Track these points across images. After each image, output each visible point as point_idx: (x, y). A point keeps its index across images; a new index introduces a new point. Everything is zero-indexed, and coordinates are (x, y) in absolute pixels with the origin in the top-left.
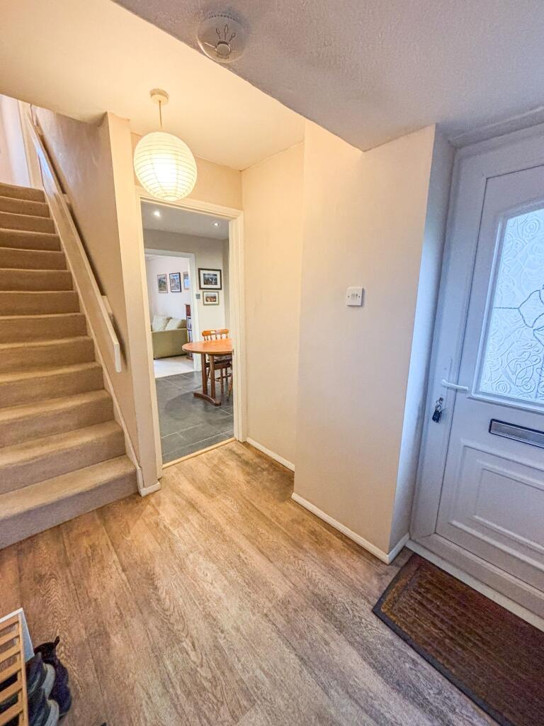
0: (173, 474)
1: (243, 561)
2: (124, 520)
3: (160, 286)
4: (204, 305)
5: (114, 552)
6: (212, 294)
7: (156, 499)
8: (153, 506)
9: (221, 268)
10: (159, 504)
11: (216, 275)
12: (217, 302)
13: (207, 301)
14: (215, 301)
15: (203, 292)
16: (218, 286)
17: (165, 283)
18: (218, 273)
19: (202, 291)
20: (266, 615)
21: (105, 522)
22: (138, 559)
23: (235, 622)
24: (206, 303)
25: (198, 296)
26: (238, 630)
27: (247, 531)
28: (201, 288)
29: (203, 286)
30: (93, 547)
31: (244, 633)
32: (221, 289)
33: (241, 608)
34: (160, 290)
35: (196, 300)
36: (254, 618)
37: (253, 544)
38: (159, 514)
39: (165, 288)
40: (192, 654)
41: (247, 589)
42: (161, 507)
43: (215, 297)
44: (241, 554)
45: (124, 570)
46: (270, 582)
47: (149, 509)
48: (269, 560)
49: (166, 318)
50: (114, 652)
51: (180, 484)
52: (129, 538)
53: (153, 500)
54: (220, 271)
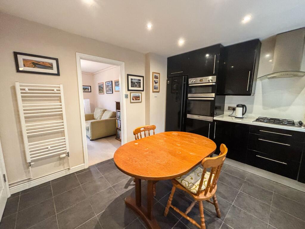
3: (100, 90)
4: (131, 103)
6: (137, 94)
9: (144, 75)
11: (140, 80)
12: (140, 101)
13: (133, 100)
14: (139, 100)
15: (131, 93)
16: (141, 89)
17: (103, 88)
18: (141, 79)
19: (129, 92)
24: (132, 101)
25: (126, 96)
28: (128, 90)
29: (130, 88)
32: (143, 91)
34: (100, 92)
35: (125, 99)
39: (103, 91)
43: (139, 97)
49: (102, 110)
54: (143, 77)
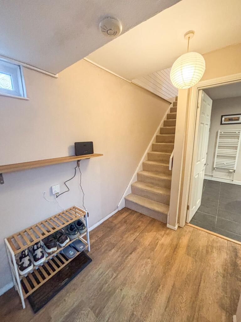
0: (188, 231)
1: (158, 289)
2: (153, 228)
5: (139, 233)
7: (169, 232)
8: (165, 233)
10: (168, 234)
20: (133, 314)
21: (149, 223)
22: (140, 241)
23: (126, 295)
26: (123, 298)
27: (178, 285)
30: (139, 227)
31: (123, 302)
33: (133, 297)
36: (130, 306)
37: (171, 292)
38: (162, 237)
40: (111, 279)
41: (143, 297)
42: (166, 236)
44: (161, 286)
45: (134, 240)
46: (152, 312)
47: (163, 233)
48: (166, 308)
50: (110, 252)
51: (184, 236)
52: (146, 234)
53: (168, 231)
